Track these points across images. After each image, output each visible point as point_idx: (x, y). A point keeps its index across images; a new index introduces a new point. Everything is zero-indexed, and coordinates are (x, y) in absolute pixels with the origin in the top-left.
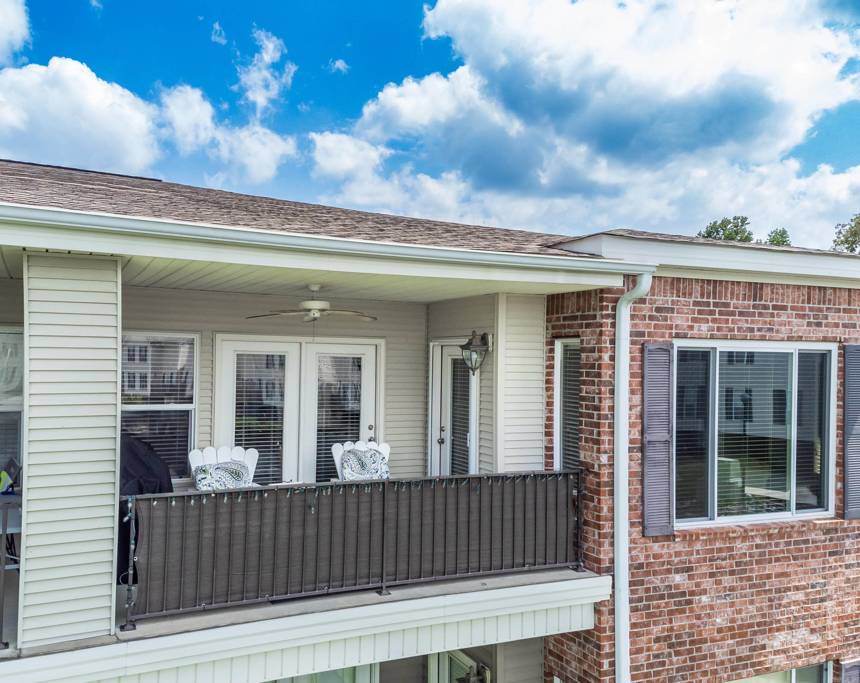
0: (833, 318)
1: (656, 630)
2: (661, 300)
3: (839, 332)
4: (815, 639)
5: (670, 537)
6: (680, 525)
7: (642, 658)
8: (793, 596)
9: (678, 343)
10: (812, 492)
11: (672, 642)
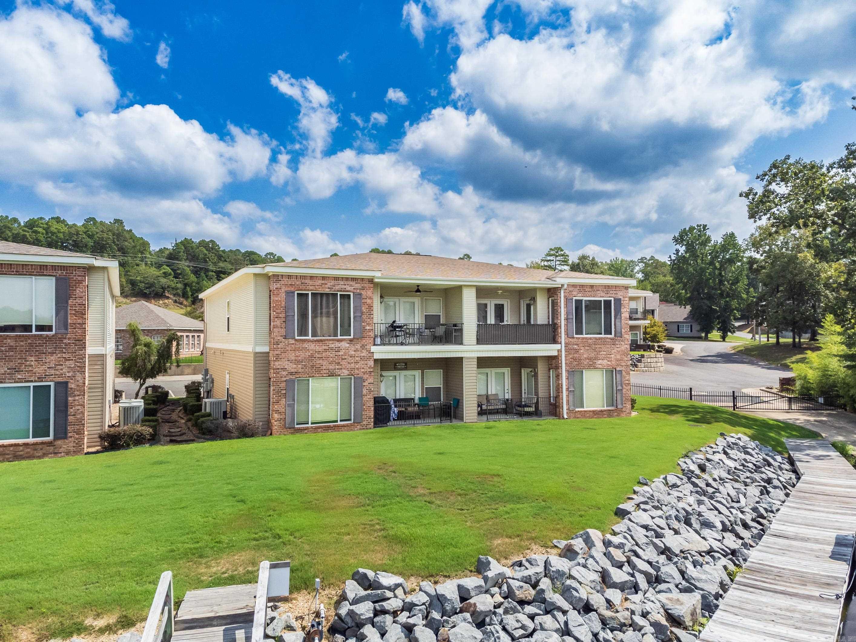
0: (611, 292)
1: (571, 356)
2: (570, 289)
3: (613, 295)
4: (609, 363)
5: (573, 338)
6: (575, 336)
7: (568, 362)
8: (603, 353)
9: (574, 298)
10: (608, 331)
11: (574, 359)
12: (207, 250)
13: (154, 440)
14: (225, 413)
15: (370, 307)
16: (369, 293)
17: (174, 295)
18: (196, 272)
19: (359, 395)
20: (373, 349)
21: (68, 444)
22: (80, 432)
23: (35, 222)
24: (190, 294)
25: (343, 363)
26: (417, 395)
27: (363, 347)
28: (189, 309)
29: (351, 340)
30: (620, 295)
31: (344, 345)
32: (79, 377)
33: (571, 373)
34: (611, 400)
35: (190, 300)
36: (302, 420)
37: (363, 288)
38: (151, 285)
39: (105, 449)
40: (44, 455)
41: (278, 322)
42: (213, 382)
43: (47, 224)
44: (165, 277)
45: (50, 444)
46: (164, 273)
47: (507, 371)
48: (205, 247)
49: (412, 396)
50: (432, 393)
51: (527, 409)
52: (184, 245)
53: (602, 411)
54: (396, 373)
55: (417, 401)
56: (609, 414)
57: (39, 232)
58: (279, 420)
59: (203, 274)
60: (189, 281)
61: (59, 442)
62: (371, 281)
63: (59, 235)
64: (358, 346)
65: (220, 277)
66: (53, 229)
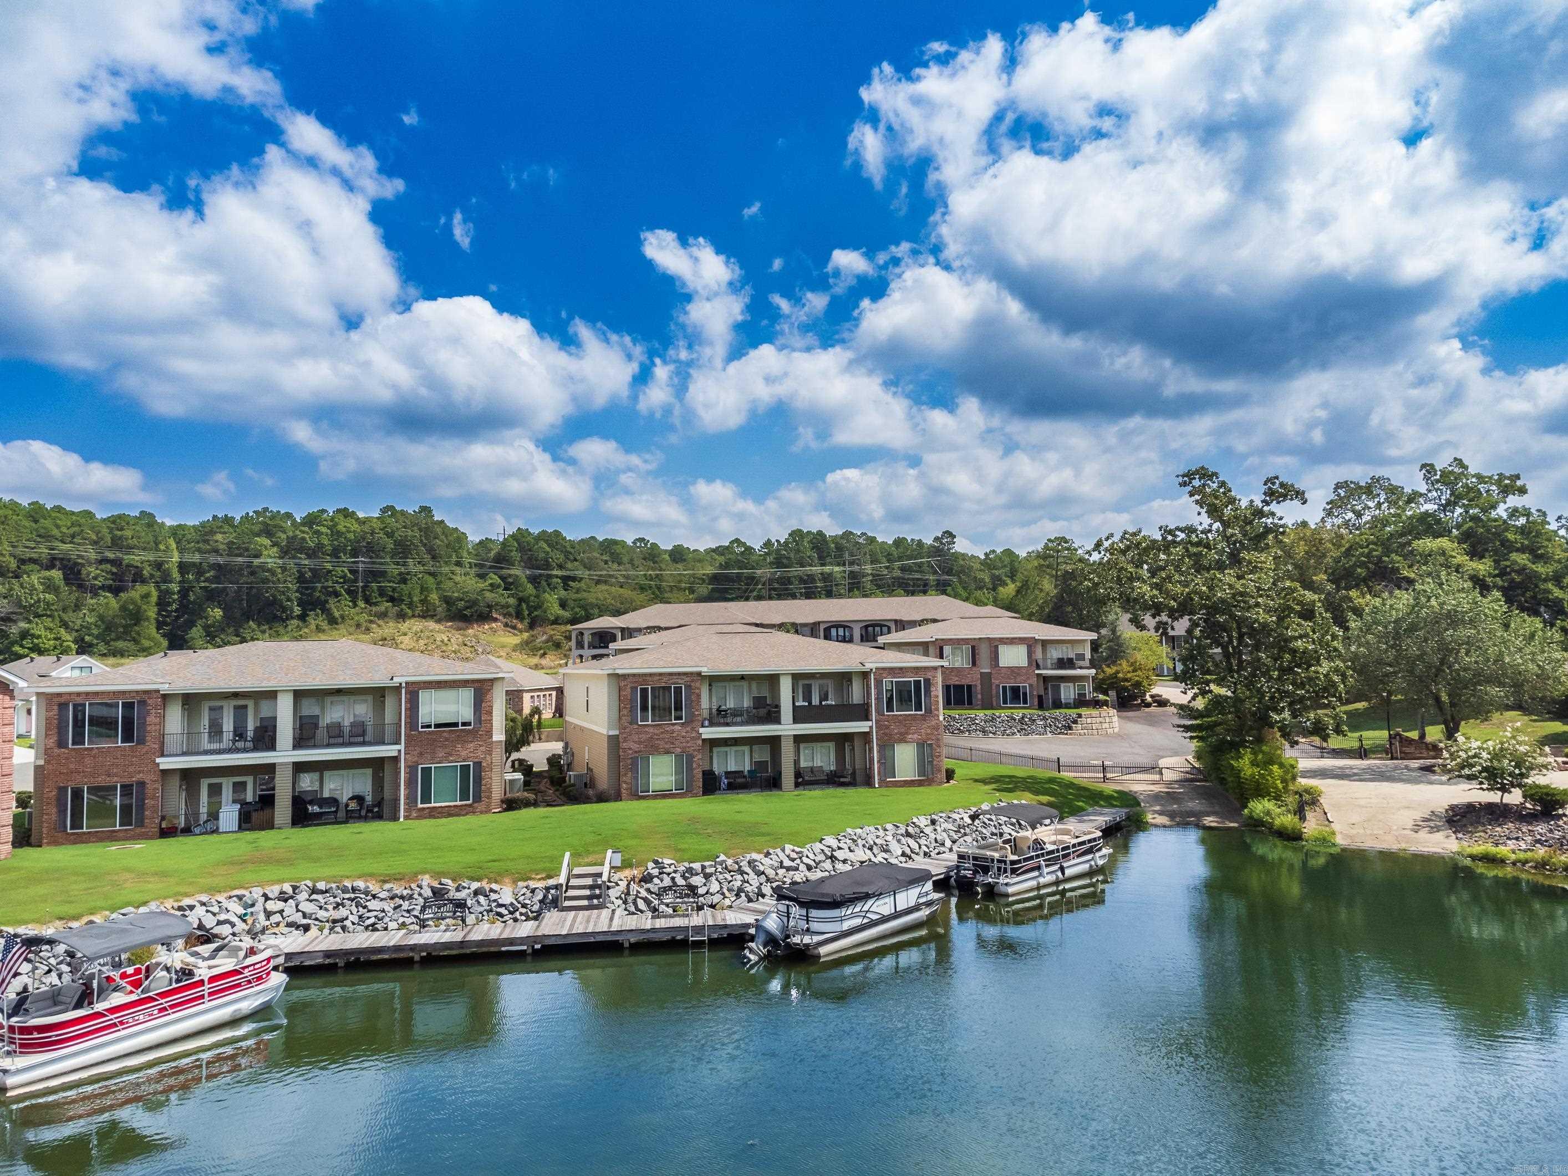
0: (921, 673)
1: (881, 732)
2: (880, 672)
3: (923, 676)
4: (920, 737)
5: (884, 715)
6: (886, 713)
7: (878, 737)
8: (913, 728)
9: (884, 680)
10: (918, 708)
11: (885, 734)
12: (549, 545)
13: (535, 804)
14: (586, 784)
15: (699, 696)
16: (698, 684)
17: (504, 615)
18: (534, 580)
19: (690, 769)
20: (701, 730)
21: (480, 807)
22: (489, 797)
23: (316, 517)
24: (526, 613)
25: (676, 742)
26: (747, 768)
27: (693, 729)
28: (526, 635)
29: (683, 724)
30: (929, 675)
31: (677, 728)
32: (488, 758)
33: (882, 748)
34: (922, 770)
35: (527, 621)
36: (644, 789)
37: (692, 681)
38: (473, 603)
39: (505, 810)
40: (467, 814)
41: (625, 712)
42: (573, 755)
43: (332, 519)
44: (491, 591)
45: (470, 806)
46: (491, 585)
47: (832, 745)
48: (546, 541)
49: (741, 769)
50: (760, 765)
51: (842, 780)
52: (517, 540)
53: (912, 781)
54: (727, 749)
55: (746, 773)
56: (919, 783)
57: (322, 533)
58: (626, 789)
59: (544, 583)
60: (526, 594)
61: (476, 805)
62: (699, 674)
63: (348, 535)
64: (688, 729)
65: (568, 585)
66: (341, 528)
